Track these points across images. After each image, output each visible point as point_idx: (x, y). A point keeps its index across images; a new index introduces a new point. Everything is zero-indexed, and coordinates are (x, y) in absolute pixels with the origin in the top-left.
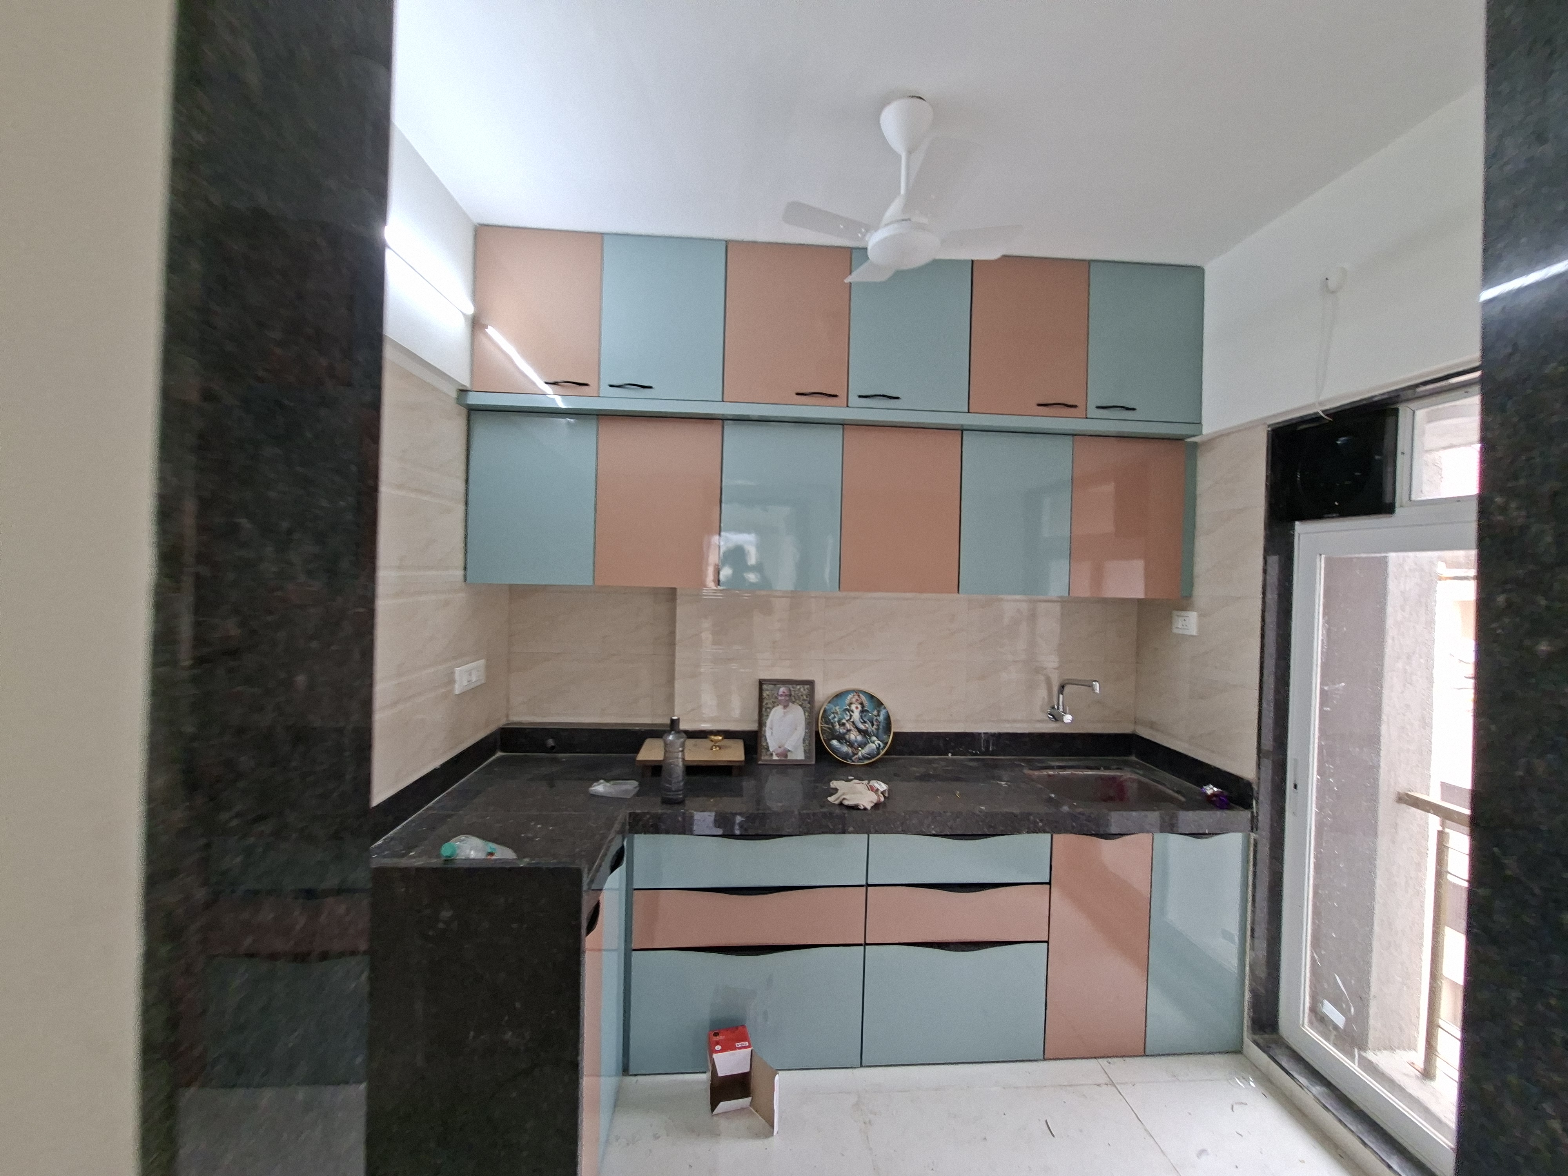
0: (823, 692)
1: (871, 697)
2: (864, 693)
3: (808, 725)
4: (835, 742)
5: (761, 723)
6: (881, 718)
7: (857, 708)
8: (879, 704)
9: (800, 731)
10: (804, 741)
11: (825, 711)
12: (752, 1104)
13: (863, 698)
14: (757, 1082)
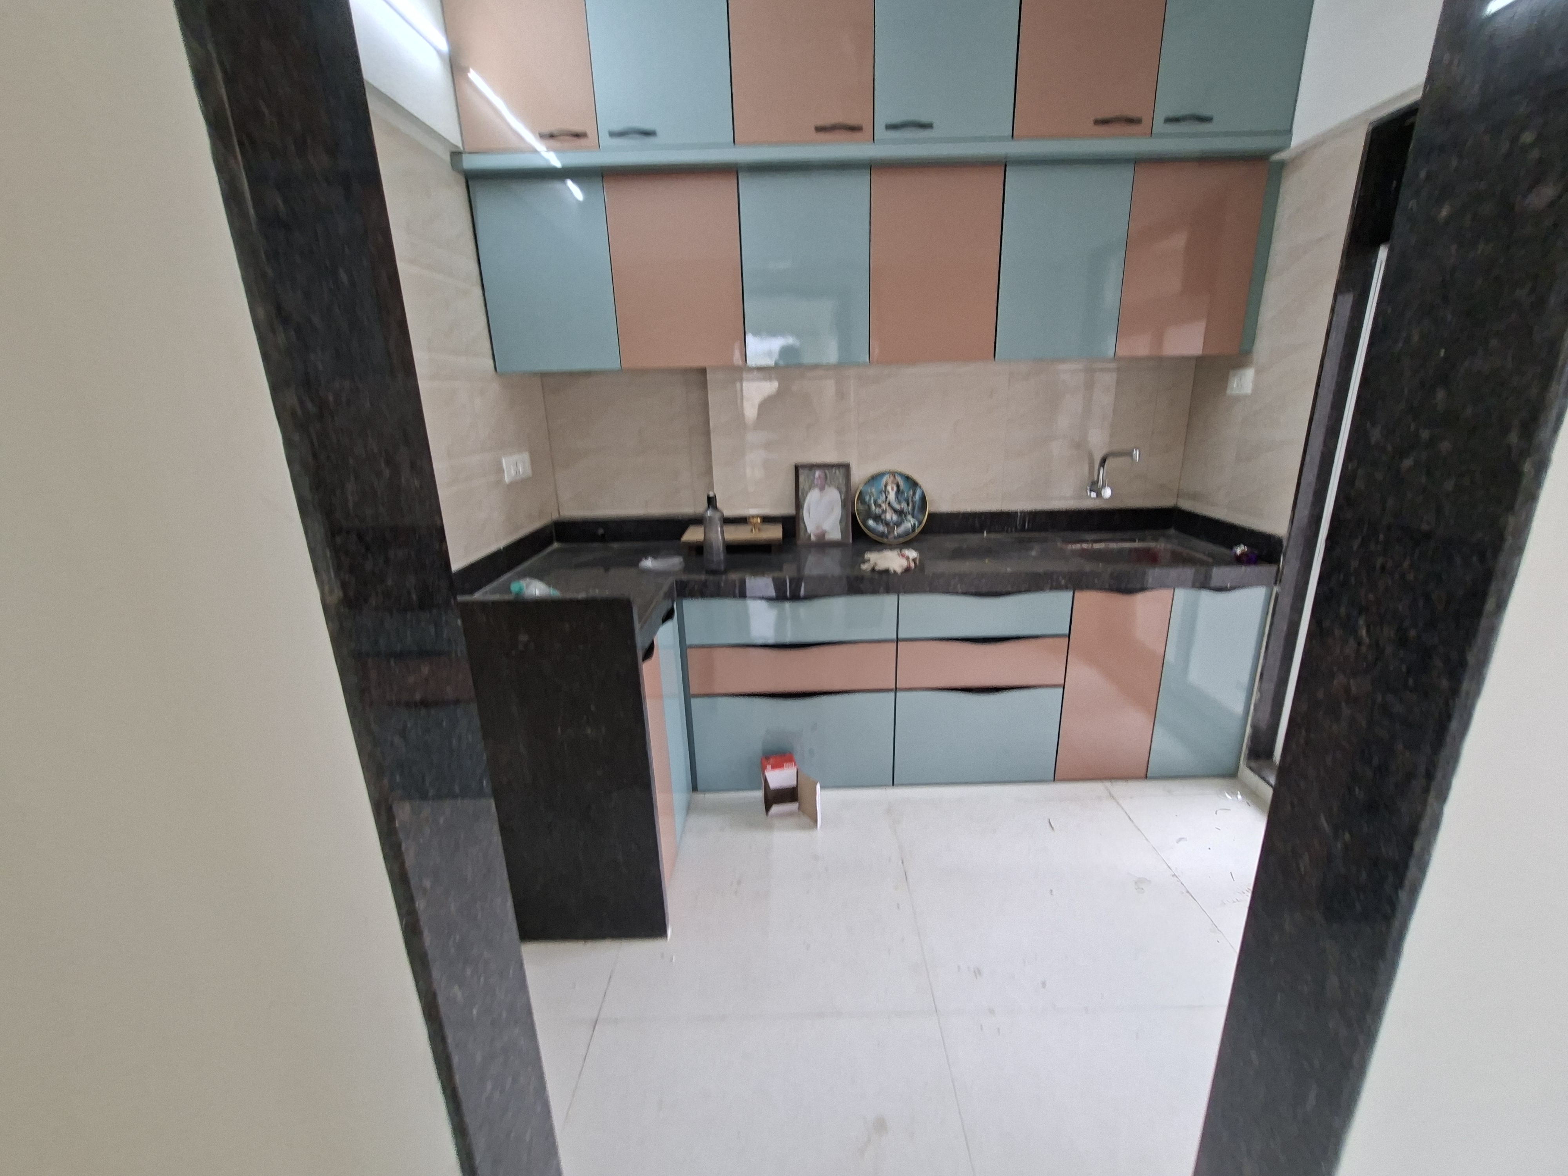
0: (859, 475)
1: (907, 478)
2: (901, 475)
3: (844, 505)
4: (871, 522)
5: (799, 505)
6: (917, 497)
7: (892, 489)
8: (914, 484)
9: (837, 512)
10: (841, 522)
11: (861, 493)
12: (799, 808)
13: (899, 479)
14: (803, 793)
